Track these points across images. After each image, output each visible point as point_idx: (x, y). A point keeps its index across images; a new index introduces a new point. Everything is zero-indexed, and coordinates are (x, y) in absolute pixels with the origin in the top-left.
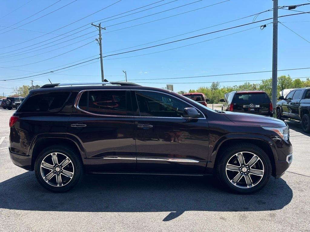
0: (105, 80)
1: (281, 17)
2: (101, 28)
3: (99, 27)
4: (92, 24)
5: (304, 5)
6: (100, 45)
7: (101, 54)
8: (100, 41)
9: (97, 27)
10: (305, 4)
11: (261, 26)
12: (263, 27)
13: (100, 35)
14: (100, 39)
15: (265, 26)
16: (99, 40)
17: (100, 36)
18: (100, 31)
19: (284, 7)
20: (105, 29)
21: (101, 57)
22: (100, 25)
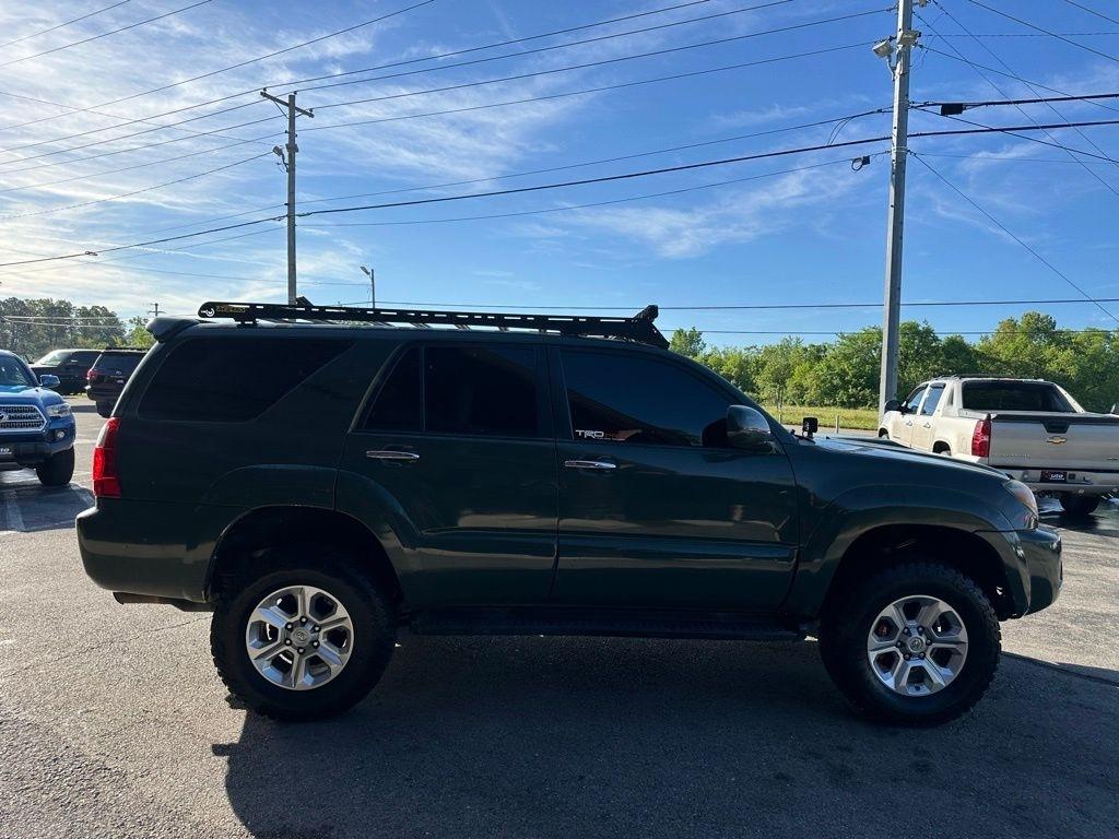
0: (301, 298)
1: (918, 135)
2: (299, 110)
3: (291, 104)
4: (264, 94)
5: (987, 104)
6: (291, 169)
7: (291, 205)
8: (290, 156)
9: (280, 105)
10: (990, 104)
11: (855, 161)
12: (860, 163)
13: (292, 133)
14: (292, 148)
15: (866, 161)
16: (286, 153)
17: (292, 140)
18: (292, 119)
19: (926, 104)
20: (312, 116)
21: (291, 216)
22: (292, 98)
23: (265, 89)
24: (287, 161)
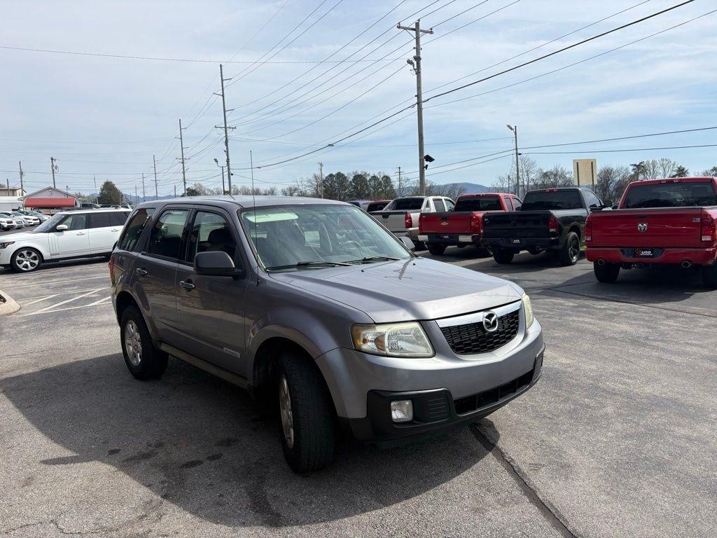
0: (427, 156)
2: (422, 31)
3: (417, 29)
4: (399, 27)
6: (418, 73)
7: (419, 96)
8: (418, 63)
9: (410, 31)
13: (418, 49)
14: (418, 59)
16: (415, 62)
17: (418, 52)
18: (418, 39)
20: (431, 33)
21: (419, 103)
22: (417, 24)
23: (399, 24)
24: (416, 67)
